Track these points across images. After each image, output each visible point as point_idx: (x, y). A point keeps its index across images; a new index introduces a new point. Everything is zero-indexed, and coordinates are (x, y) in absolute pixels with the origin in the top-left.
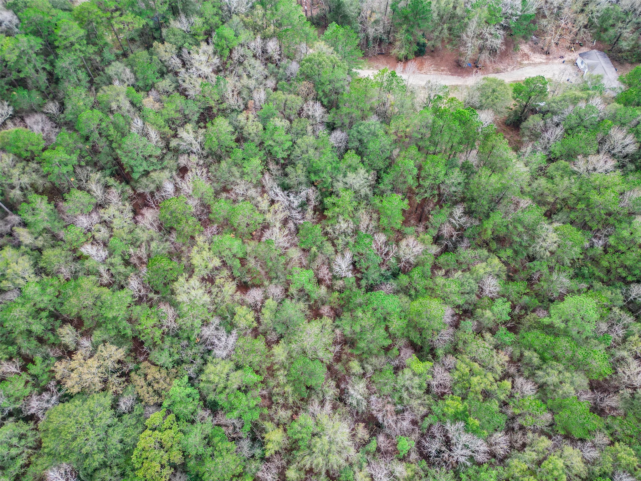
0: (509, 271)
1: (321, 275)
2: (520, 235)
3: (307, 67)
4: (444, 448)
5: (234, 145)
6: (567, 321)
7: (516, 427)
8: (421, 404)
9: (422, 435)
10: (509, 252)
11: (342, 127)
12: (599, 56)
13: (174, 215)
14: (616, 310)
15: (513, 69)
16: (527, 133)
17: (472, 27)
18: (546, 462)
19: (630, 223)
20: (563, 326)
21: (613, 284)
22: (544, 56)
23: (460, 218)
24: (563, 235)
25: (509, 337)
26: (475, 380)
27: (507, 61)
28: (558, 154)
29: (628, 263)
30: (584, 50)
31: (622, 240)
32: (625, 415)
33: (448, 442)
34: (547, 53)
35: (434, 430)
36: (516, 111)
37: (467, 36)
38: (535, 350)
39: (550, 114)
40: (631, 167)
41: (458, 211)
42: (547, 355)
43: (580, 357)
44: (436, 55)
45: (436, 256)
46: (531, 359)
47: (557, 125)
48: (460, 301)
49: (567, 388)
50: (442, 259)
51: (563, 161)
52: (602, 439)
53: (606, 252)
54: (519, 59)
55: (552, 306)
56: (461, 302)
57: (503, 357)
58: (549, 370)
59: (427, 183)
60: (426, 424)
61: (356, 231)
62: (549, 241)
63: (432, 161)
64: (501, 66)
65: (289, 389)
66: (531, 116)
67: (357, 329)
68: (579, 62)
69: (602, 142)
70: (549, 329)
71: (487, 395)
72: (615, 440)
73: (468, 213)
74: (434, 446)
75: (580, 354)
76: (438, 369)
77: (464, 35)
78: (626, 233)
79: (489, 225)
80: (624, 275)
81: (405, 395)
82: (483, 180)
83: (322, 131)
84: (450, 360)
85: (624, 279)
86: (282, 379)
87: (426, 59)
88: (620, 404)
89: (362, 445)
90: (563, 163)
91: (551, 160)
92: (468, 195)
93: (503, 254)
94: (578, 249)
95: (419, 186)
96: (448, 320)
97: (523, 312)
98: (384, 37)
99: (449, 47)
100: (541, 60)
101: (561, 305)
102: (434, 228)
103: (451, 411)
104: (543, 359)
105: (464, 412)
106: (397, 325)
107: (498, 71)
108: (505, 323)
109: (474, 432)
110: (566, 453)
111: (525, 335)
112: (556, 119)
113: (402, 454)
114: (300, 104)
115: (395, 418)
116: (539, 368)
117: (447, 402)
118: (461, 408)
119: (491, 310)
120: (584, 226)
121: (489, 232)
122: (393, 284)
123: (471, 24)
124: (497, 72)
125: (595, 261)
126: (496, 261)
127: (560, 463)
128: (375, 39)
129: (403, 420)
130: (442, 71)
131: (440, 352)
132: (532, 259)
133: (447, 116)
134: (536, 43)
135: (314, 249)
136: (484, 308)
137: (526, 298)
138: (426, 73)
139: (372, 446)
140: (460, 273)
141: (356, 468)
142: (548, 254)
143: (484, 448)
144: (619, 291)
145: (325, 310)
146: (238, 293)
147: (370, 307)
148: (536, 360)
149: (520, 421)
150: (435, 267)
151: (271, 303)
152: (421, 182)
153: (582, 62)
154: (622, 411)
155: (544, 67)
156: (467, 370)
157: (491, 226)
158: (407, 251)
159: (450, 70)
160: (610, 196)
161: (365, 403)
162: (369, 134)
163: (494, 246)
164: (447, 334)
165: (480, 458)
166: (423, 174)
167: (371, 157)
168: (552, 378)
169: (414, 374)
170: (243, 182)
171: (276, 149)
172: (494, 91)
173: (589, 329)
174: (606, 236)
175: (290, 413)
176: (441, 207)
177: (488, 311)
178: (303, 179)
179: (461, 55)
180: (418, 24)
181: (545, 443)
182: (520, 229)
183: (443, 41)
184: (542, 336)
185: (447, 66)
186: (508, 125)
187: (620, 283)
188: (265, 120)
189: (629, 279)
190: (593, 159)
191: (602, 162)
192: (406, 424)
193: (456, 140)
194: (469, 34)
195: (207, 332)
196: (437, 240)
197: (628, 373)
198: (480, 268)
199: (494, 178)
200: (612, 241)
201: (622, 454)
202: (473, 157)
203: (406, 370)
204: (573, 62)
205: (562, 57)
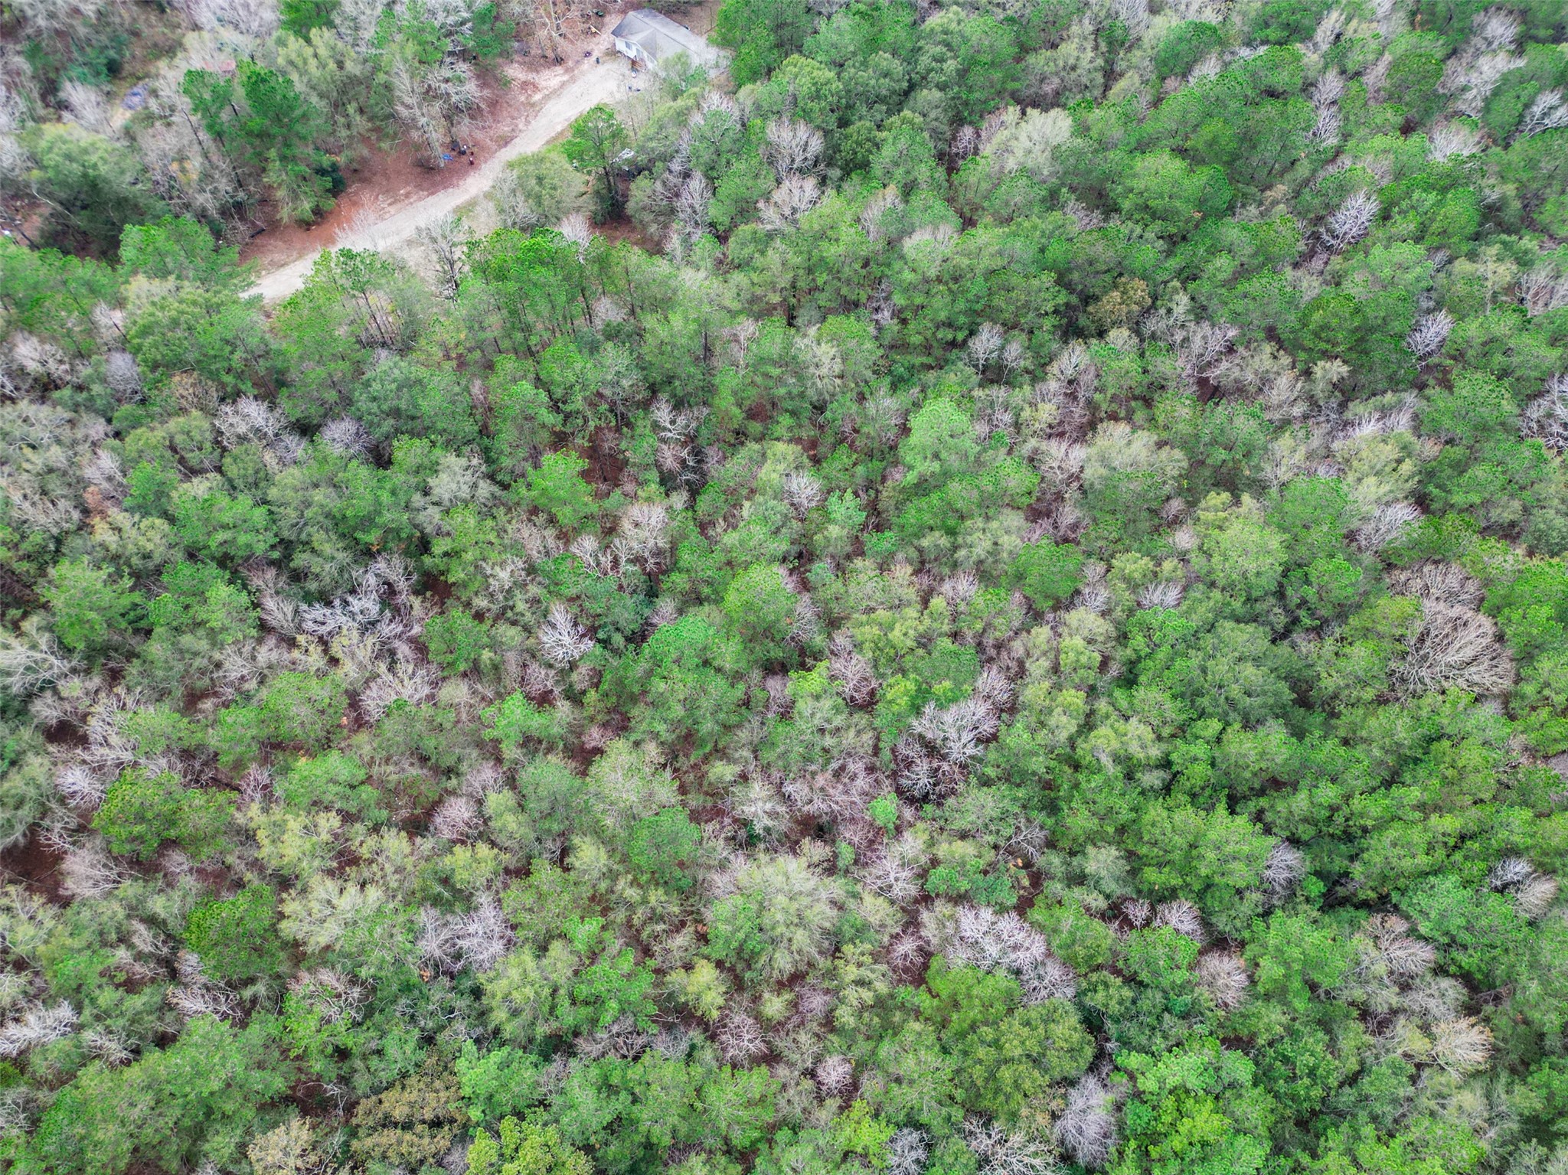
0: (805, 450)
1: (536, 688)
2: (780, 380)
3: (155, 346)
4: (935, 765)
5: (137, 597)
6: (936, 456)
7: (993, 652)
8: (859, 733)
9: (894, 775)
10: (786, 420)
11: (330, 413)
13: (149, 815)
14: (978, 393)
15: (528, 122)
16: (647, 217)
17: (404, 84)
18: (1063, 656)
19: (902, 257)
20: (936, 466)
21: (947, 361)
22: (559, 70)
23: (673, 422)
24: (833, 339)
25: (887, 540)
26: (896, 635)
27: (507, 113)
28: (726, 220)
29: (943, 316)
30: (612, 21)
31: (909, 289)
32: (1095, 520)
33: (932, 750)
34: (559, 61)
35: (904, 751)
36: (597, 193)
37: (408, 107)
38: (932, 529)
39: (660, 164)
40: (835, 173)
41: (662, 413)
42: (951, 522)
43: (991, 489)
44: (367, 174)
45: (691, 506)
46: (937, 546)
47: (686, 175)
48: (782, 545)
49: (1009, 542)
50: (703, 504)
51: (742, 227)
52: (1094, 569)
53: (904, 322)
54: (523, 98)
55: (901, 452)
56: (784, 546)
57: (903, 572)
58: (969, 539)
59: (578, 403)
60: (886, 755)
61: (531, 570)
62: (826, 360)
63: (554, 359)
64: (504, 129)
65: (656, 896)
66: (633, 186)
67: (678, 711)
68: (620, 45)
69: (771, 161)
70: (923, 487)
71: (925, 642)
72: (1107, 559)
73: (679, 404)
74: (920, 775)
75: (986, 483)
76: (838, 665)
77: (400, 108)
78: (908, 276)
79: (725, 401)
80: (950, 337)
81: (829, 741)
82: (663, 332)
83: (297, 447)
84: (840, 639)
85: (953, 344)
86: (632, 894)
87: (356, 193)
88: (1078, 513)
89: (830, 868)
90: (745, 230)
91: (722, 238)
92: (656, 376)
93: (780, 430)
94: (869, 345)
95: (567, 416)
96: (790, 586)
97: (872, 493)
98: (241, 195)
99: (385, 145)
100: (559, 78)
101: (914, 439)
102: (647, 467)
103: (904, 701)
104: (951, 532)
105: (919, 690)
106: (730, 653)
107: (505, 141)
108: (864, 527)
109: (954, 700)
110: (1074, 623)
111: (902, 521)
112: (676, 167)
113: (891, 826)
114: (206, 425)
115: (841, 787)
116: (955, 548)
117: (889, 696)
118: (911, 686)
119: (834, 521)
120: (850, 306)
121: (736, 411)
122: (666, 605)
123: (396, 81)
124: (506, 143)
125: (899, 346)
126: (780, 447)
127: (1078, 642)
128: (224, 212)
129: (853, 779)
130: (407, 196)
131: (819, 641)
132: (820, 408)
133: (515, 269)
134: (526, 54)
135: (486, 655)
136: (820, 528)
137: (860, 470)
139: (847, 854)
140: (747, 504)
141: (851, 904)
142: (838, 381)
143: (981, 709)
144: (960, 364)
145: (594, 736)
146: (418, 840)
147: (668, 661)
148: (945, 542)
149: (989, 641)
150: (703, 527)
151: (498, 800)
152: (568, 408)
153: (628, 45)
154: (1087, 520)
155: (575, 89)
156: (876, 630)
157: (732, 400)
158: (643, 534)
159: (419, 187)
160: (848, 234)
161: (782, 809)
162: (399, 389)
163: (755, 427)
164: (804, 607)
165: (987, 728)
166: (559, 393)
167: (440, 425)
168: (981, 547)
169: (817, 698)
170: (229, 650)
171: (243, 539)
172: (540, 180)
173: (967, 444)
174: (886, 299)
175: (689, 929)
176: (629, 425)
177: (831, 527)
178: (343, 557)
179: (418, 147)
180: (297, 134)
181: (1042, 634)
182: (776, 372)
183: (365, 140)
184: (923, 502)
185: (407, 184)
186: (603, 224)
187: (954, 354)
188: (156, 504)
189: (960, 336)
190: (778, 196)
191: (797, 192)
192: (862, 782)
193: (562, 299)
194: (408, 100)
195: (431, 946)
196: (668, 482)
197: (1055, 465)
198: (770, 474)
199: (676, 319)
200: (899, 300)
201: (1129, 568)
202: (608, 311)
203: (800, 705)
204: (613, 53)
205: (588, 54)
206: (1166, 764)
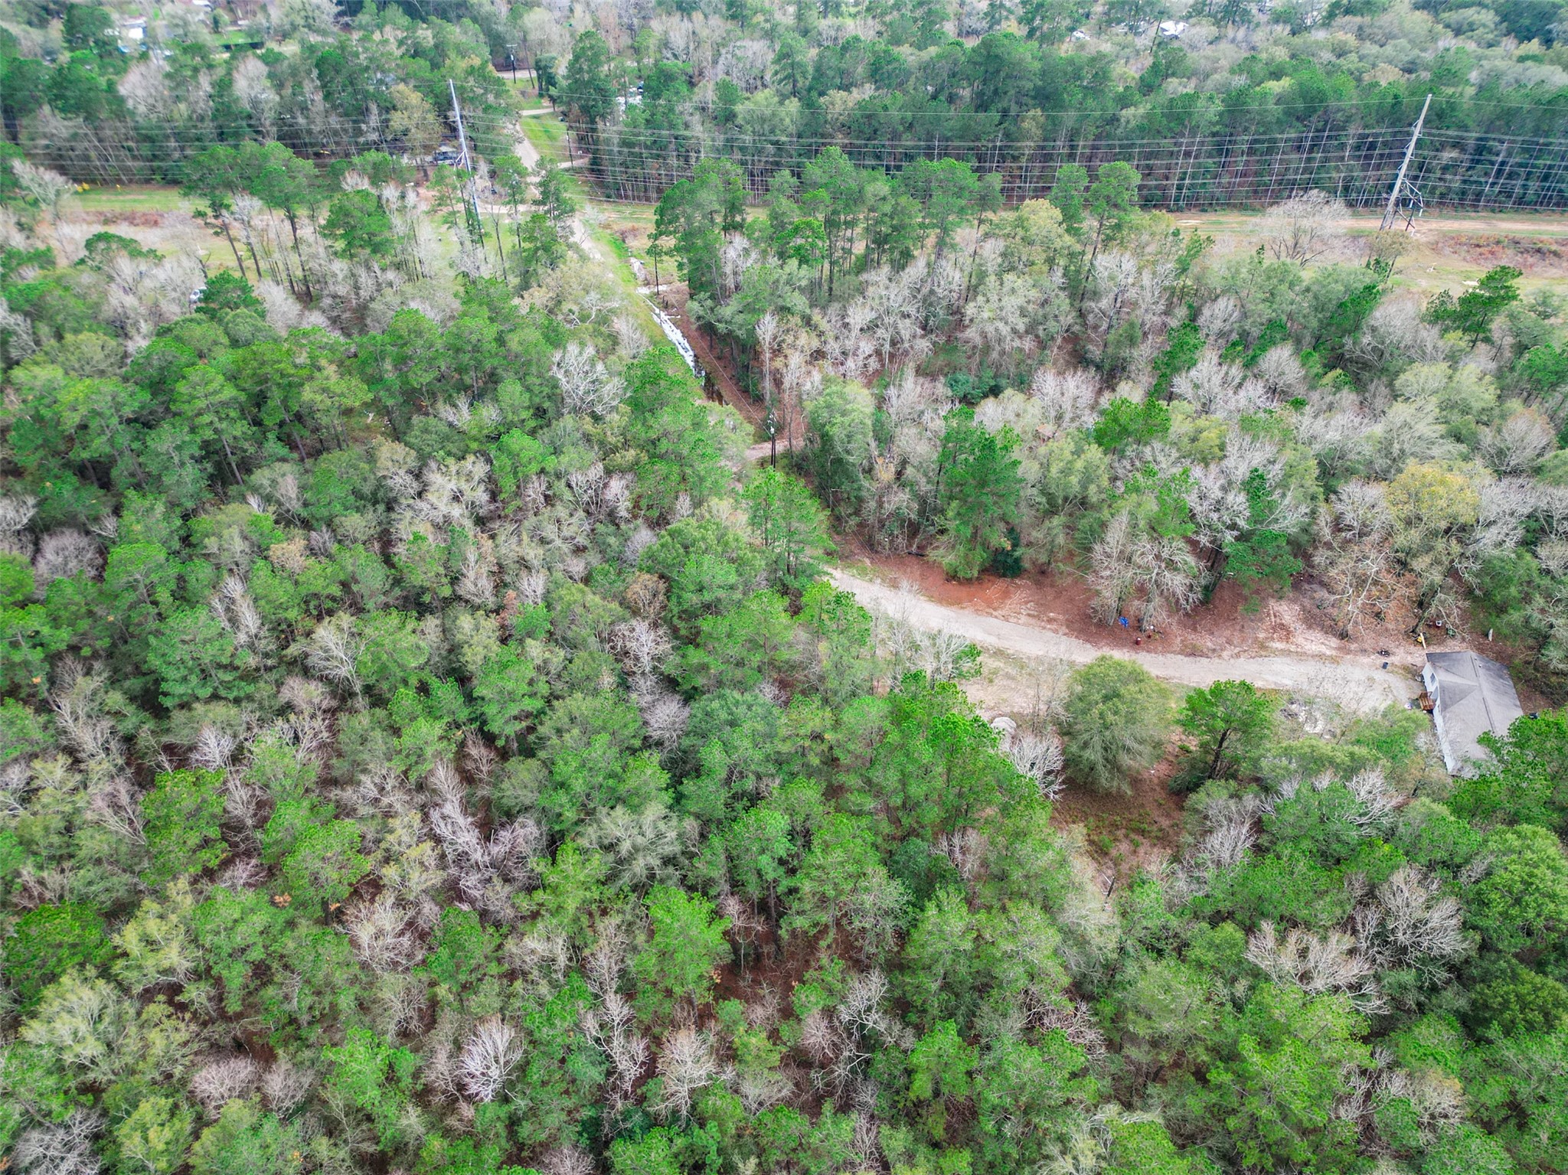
12: (1481, 672)
15: (1238, 655)
22: (1334, 642)
27: (1228, 633)
30: (1451, 648)
34: (1343, 636)
44: (1047, 582)
54: (1261, 635)
64: (1207, 642)
68: (1427, 672)
77: (1098, 549)
87: (1018, 587)
100: (1323, 649)
107: (1194, 653)
123: (1113, 526)
124: (1192, 655)
130: (1050, 621)
134: (1320, 607)
138: (1006, 618)
153: (1433, 677)
155: (1327, 668)
159: (1069, 624)
185: (1063, 612)
204: (1412, 673)
205: (1386, 653)
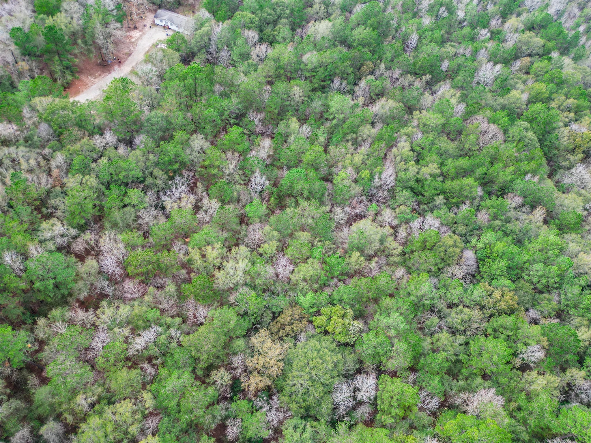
15: (134, 48)
17: (99, 31)
34: (136, 28)
54: (128, 41)
68: (157, 22)
100: (138, 34)
124: (130, 55)
130: (100, 75)
138: (94, 84)
159: (104, 72)
185: (98, 71)
204: (154, 24)
205: (145, 26)
206: (442, 174)
